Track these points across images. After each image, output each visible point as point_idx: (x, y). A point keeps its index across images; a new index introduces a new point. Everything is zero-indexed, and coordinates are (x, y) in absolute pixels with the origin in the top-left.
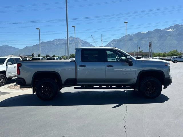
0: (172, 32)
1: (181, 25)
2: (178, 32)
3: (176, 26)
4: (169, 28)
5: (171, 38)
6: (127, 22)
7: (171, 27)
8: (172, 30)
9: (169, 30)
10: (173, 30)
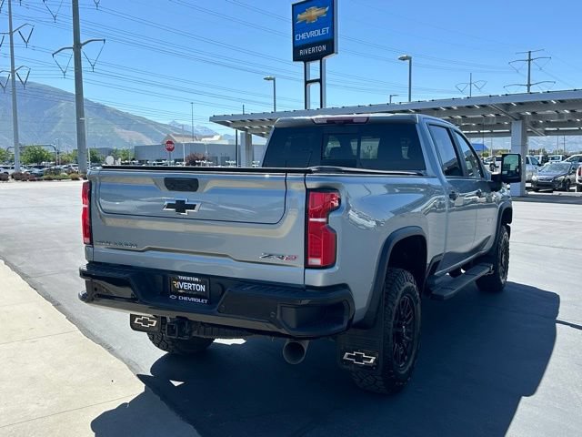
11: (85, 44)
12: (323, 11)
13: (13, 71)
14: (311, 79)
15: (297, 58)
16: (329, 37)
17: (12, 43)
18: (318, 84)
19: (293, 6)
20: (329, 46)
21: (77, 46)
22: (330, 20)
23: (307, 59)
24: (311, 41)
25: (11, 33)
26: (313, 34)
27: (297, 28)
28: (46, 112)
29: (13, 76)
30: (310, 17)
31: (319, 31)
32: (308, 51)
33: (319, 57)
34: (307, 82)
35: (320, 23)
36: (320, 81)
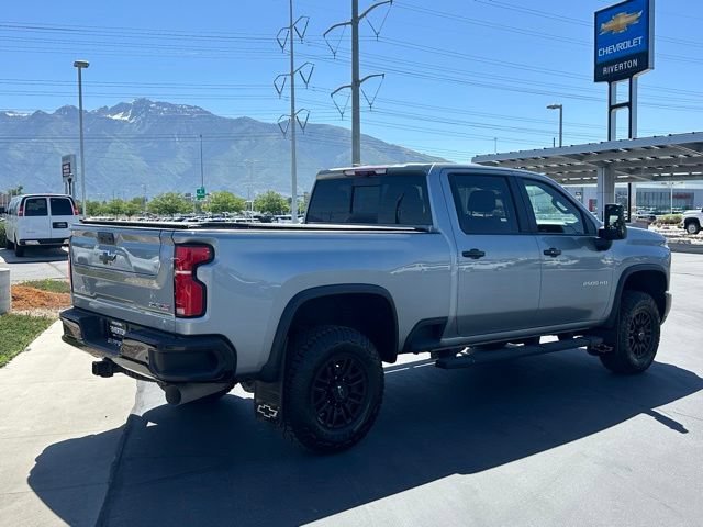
0: (127, 126)
1: (158, 104)
2: (147, 127)
3: (141, 106)
4: (116, 110)
5: (126, 147)
6: (86, 65)
7: (121, 104)
8: (126, 118)
9: (115, 117)
10: (130, 119)
11: (364, 80)
12: (635, 17)
13: (293, 115)
14: (618, 103)
15: (598, 78)
16: (643, 49)
17: (293, 85)
18: (627, 109)
19: (596, 14)
20: (642, 61)
21: (356, 83)
22: (644, 28)
23: (612, 79)
24: (619, 56)
25: (292, 74)
26: (621, 46)
27: (601, 41)
28: (339, 156)
29: (293, 119)
30: (618, 26)
31: (628, 42)
32: (615, 68)
33: (628, 74)
34: (611, 108)
35: (630, 32)
36: (629, 105)
